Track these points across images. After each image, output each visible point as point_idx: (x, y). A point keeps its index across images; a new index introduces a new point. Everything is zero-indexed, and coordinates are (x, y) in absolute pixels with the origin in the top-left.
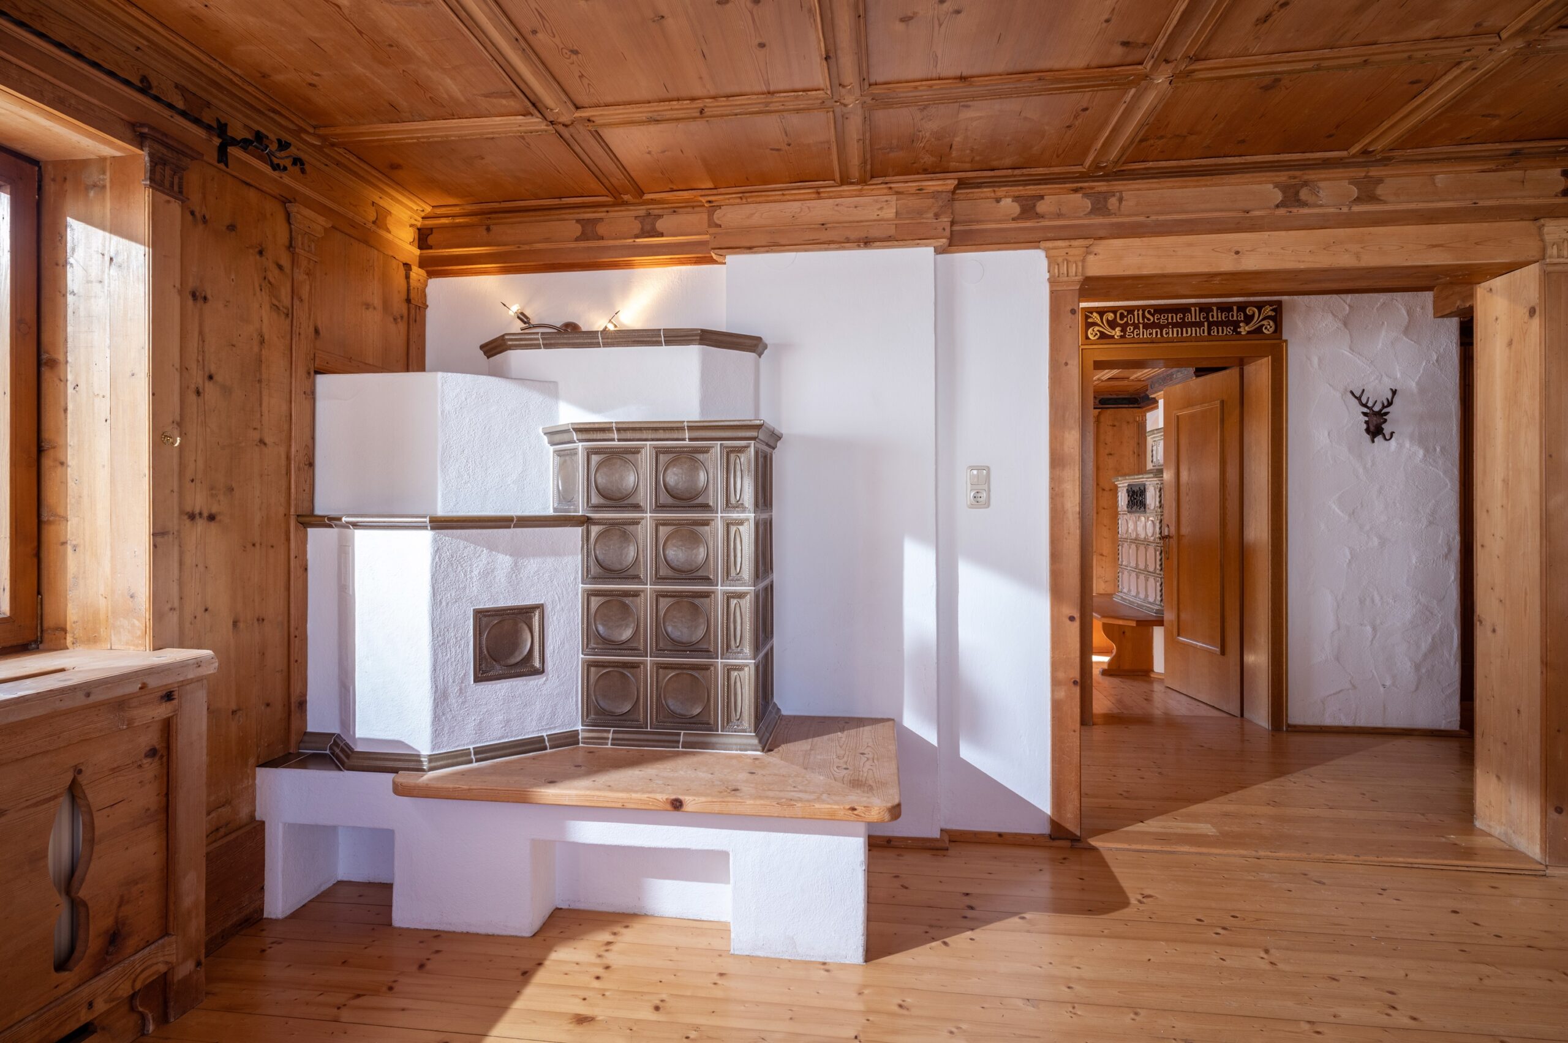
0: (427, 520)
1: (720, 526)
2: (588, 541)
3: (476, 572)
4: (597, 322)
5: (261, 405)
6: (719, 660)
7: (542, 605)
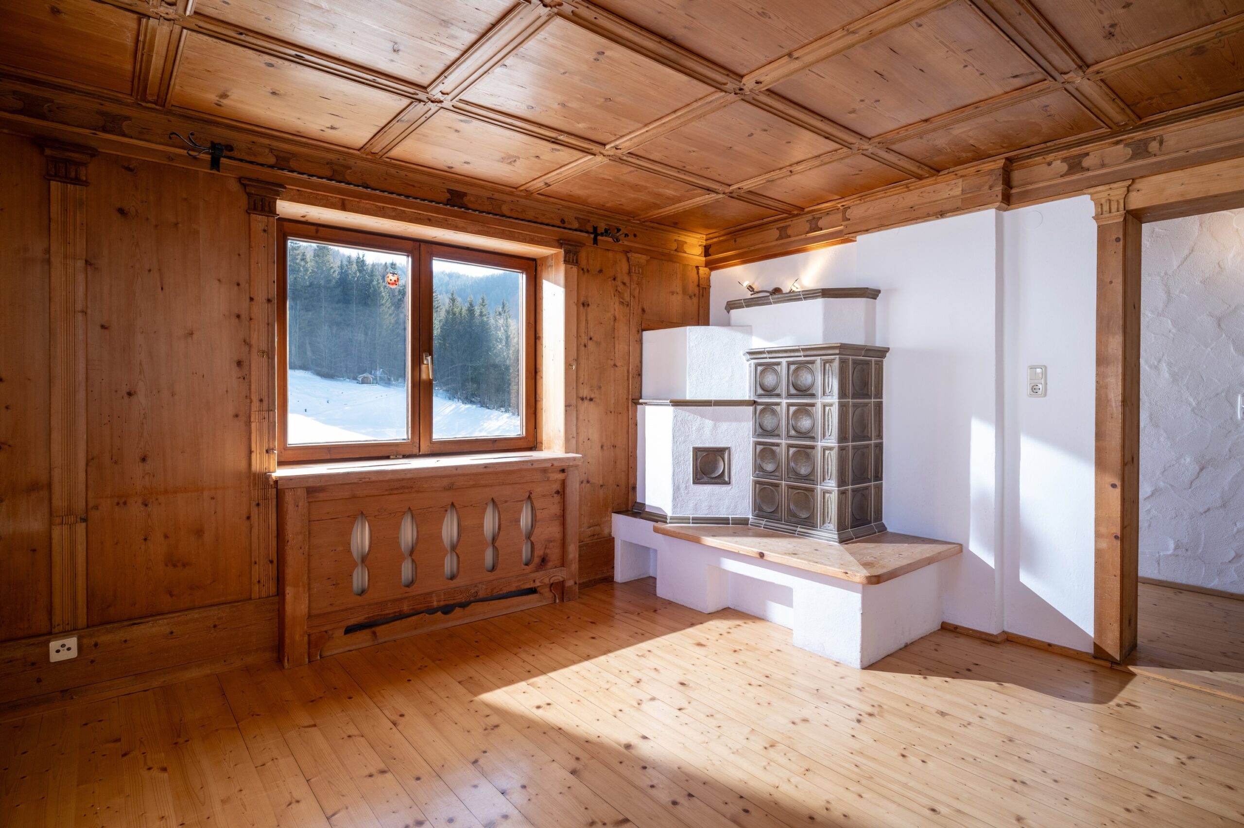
0: (669, 401)
1: (819, 407)
2: (755, 414)
3: (694, 428)
4: (788, 286)
5: (614, 348)
6: (819, 486)
7: (729, 448)
